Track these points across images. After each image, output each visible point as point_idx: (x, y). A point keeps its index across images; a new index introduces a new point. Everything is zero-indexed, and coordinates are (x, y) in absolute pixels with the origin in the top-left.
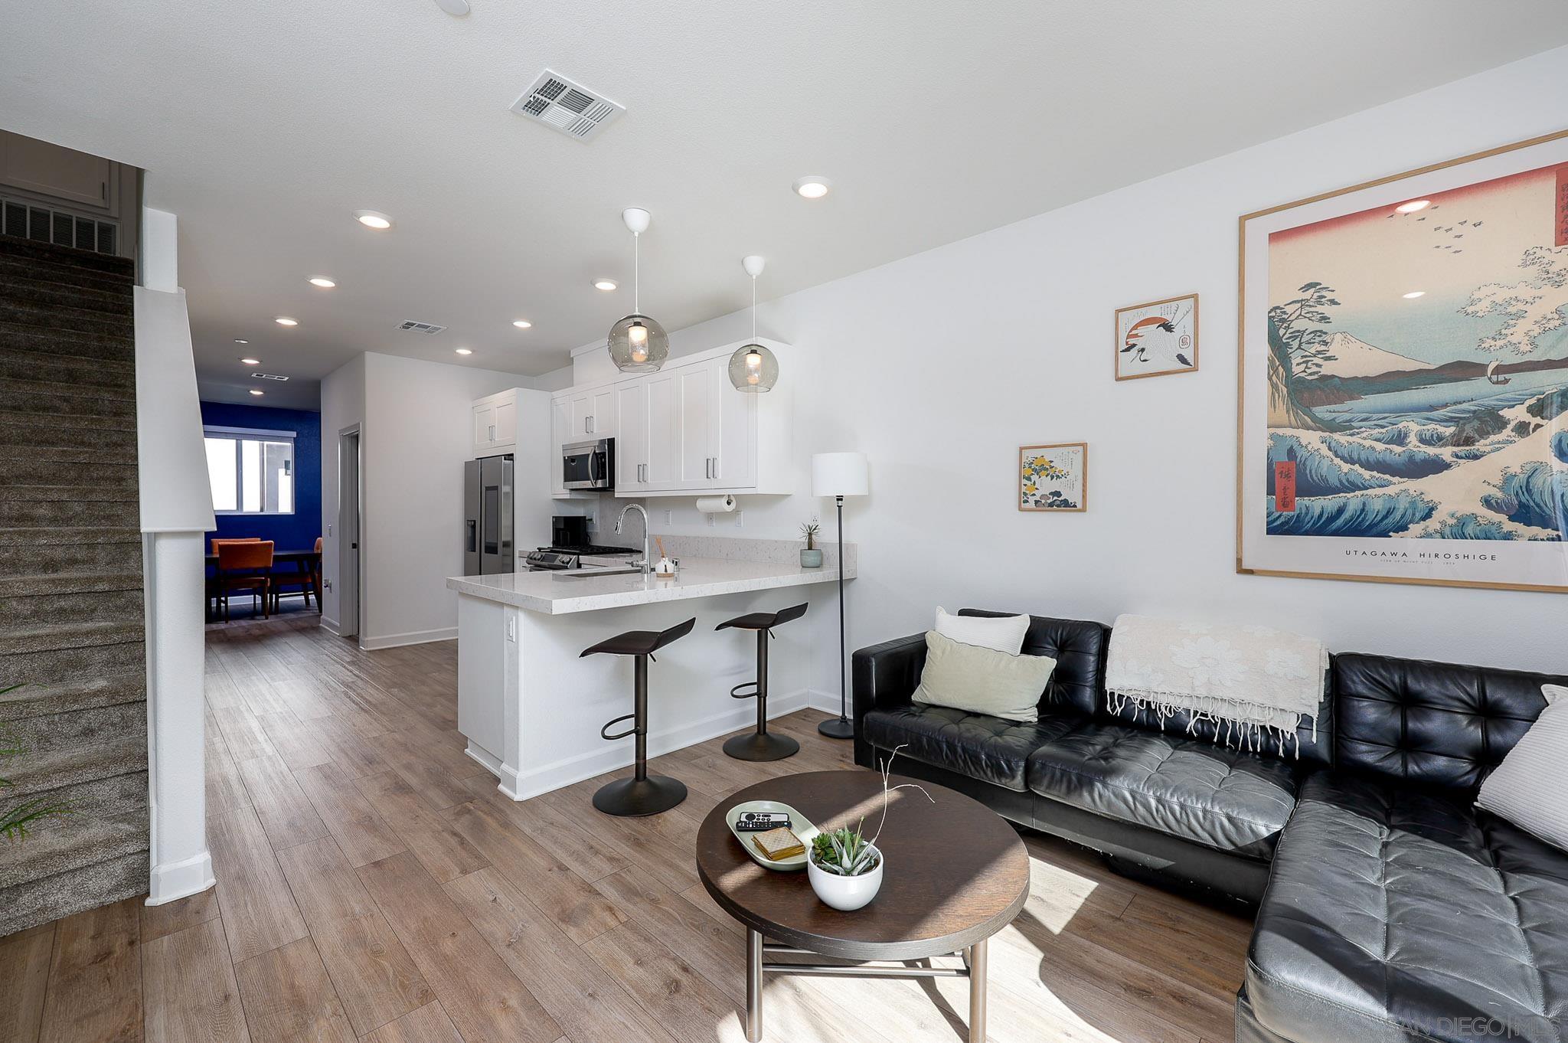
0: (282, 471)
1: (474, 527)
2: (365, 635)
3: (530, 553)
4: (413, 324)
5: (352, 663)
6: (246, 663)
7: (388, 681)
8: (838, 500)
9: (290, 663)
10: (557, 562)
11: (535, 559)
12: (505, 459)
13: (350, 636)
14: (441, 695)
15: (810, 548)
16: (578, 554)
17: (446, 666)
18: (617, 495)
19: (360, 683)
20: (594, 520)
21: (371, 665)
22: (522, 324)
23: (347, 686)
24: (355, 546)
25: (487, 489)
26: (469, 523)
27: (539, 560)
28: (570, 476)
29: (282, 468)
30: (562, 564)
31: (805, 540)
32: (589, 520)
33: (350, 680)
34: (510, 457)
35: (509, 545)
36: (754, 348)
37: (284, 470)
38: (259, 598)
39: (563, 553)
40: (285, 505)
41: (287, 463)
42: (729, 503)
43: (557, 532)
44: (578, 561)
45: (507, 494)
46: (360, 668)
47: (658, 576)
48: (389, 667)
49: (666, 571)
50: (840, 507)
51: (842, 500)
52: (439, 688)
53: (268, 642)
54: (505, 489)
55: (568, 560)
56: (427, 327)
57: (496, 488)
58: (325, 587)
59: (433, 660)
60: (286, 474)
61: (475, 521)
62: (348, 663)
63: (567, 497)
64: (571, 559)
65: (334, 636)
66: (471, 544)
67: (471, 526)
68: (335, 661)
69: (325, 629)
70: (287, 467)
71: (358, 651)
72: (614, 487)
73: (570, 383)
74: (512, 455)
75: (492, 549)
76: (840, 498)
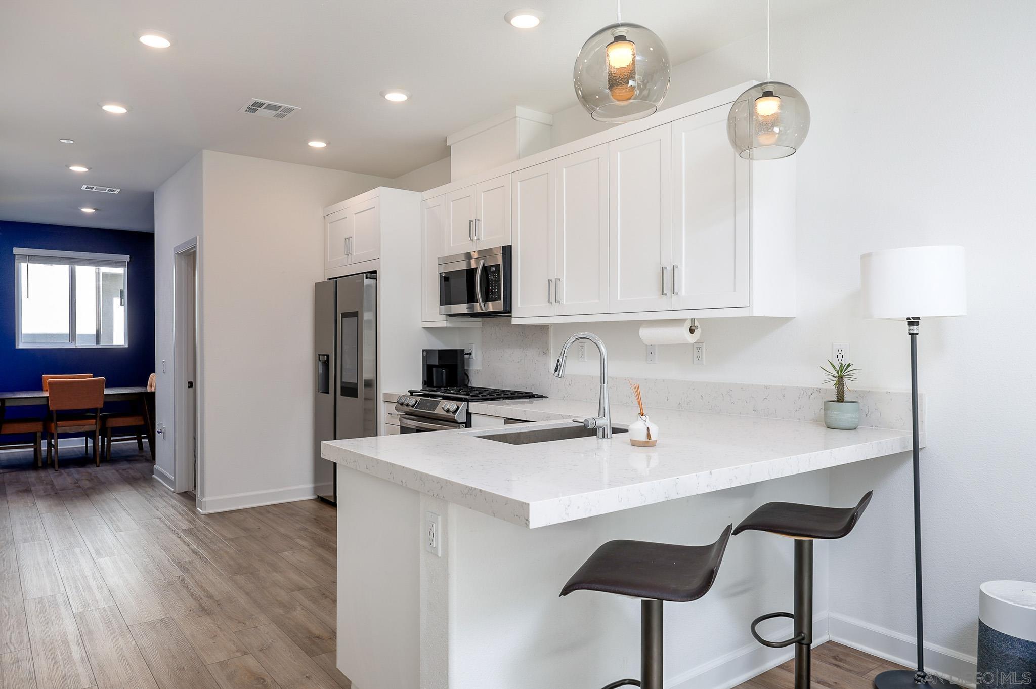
0: (117, 301)
1: (326, 364)
2: (203, 495)
3: (400, 397)
4: (262, 104)
5: (189, 532)
6: (70, 528)
7: (232, 563)
8: (910, 324)
9: (119, 530)
10: (439, 411)
11: (407, 405)
12: (367, 278)
13: (185, 492)
14: (300, 589)
15: (840, 399)
16: (468, 401)
17: (299, 541)
18: (515, 322)
19: (198, 563)
20: (474, 354)
21: (210, 536)
22: (396, 97)
23: (185, 569)
24: (191, 385)
25: (345, 315)
26: (321, 358)
27: (413, 406)
28: (446, 298)
29: (118, 297)
30: (445, 413)
31: (832, 385)
32: (467, 354)
33: (187, 559)
34: (373, 274)
35: (372, 385)
36: (770, 88)
37: (119, 298)
38: (90, 441)
39: (445, 398)
40: (119, 338)
41: (122, 292)
42: (692, 331)
43: (429, 371)
44: (468, 410)
45: (369, 321)
46: (199, 540)
47: (635, 443)
48: (232, 540)
49: (649, 436)
50: (913, 335)
51: (917, 324)
52: (295, 577)
53: (97, 497)
54: (367, 316)
55: (455, 407)
56: (279, 107)
57: (355, 314)
58: (159, 432)
59: (282, 530)
60: (121, 304)
61: (328, 356)
62: (184, 531)
63: (444, 324)
64: (458, 408)
65: (167, 492)
66: (324, 384)
67: (324, 363)
68: (169, 527)
69: (159, 481)
70: (122, 296)
71: (194, 513)
72: (510, 312)
73: (447, 179)
74: (375, 272)
75: (350, 391)
76: (913, 322)
